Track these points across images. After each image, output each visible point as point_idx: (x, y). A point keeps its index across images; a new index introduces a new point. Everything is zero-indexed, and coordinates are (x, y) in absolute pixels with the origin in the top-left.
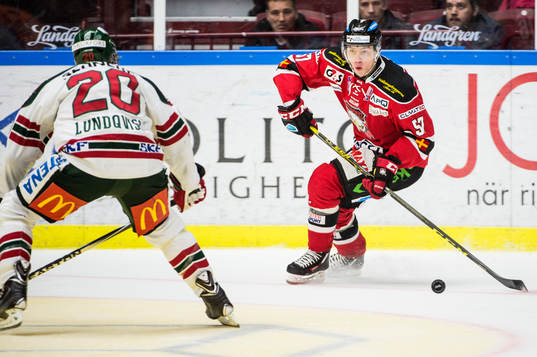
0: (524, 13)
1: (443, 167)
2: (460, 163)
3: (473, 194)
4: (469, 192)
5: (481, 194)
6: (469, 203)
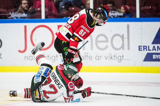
0: (39, 9)
1: (18, 50)
2: (22, 49)
4: (25, 57)
5: (28, 57)
6: (25, 59)
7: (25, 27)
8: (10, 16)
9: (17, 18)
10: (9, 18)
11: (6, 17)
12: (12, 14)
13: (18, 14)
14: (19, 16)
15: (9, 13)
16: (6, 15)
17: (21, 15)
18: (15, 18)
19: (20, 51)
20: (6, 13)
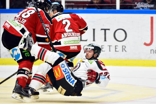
1: (144, 43)
2: (148, 42)
3: (152, 51)
4: (151, 50)
5: (154, 51)
6: (151, 53)
7: (152, 18)
8: (136, 6)
9: (143, 8)
10: (135, 8)
11: (131, 7)
12: (138, 4)
13: (145, 5)
14: (145, 7)
15: (135, 3)
16: (131, 5)
17: (147, 5)
18: (141, 9)
19: (146, 44)
20: (131, 3)
